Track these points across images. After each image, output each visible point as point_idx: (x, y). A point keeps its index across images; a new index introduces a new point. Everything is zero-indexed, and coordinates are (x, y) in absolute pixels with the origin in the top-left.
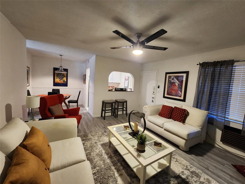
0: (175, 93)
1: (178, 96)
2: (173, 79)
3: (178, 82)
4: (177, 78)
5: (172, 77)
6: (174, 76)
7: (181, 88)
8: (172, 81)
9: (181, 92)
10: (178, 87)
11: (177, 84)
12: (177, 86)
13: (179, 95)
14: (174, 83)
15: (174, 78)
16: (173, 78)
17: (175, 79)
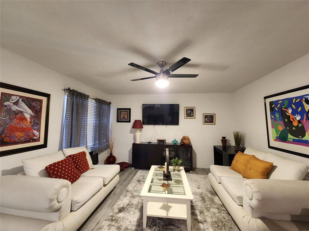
0: (24, 135)
1: (31, 141)
2: (16, 103)
3: (30, 111)
4: (28, 103)
5: (13, 98)
6: (21, 97)
7: (39, 124)
8: (15, 108)
9: (39, 130)
10: (31, 122)
11: (28, 116)
12: (29, 120)
13: (35, 138)
14: (21, 112)
15: (20, 101)
16: (18, 101)
17: (23, 105)
